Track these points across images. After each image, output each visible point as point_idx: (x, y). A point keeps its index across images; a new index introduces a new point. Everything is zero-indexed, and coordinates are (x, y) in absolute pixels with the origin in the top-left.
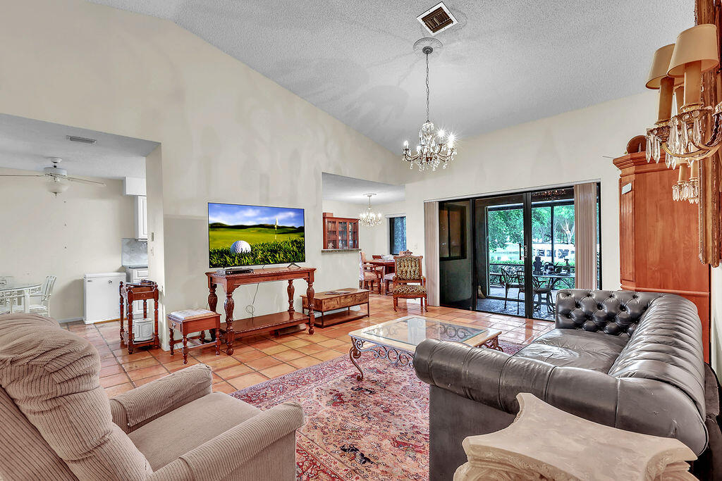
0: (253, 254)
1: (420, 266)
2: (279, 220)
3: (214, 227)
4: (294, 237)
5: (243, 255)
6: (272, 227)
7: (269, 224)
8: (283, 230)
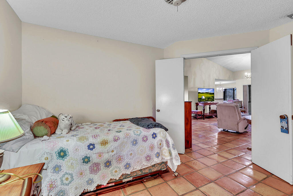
0: (205, 99)
1: (242, 103)
2: (209, 91)
3: (199, 93)
4: (212, 95)
5: (203, 99)
6: (208, 93)
7: (208, 92)
8: (210, 94)
